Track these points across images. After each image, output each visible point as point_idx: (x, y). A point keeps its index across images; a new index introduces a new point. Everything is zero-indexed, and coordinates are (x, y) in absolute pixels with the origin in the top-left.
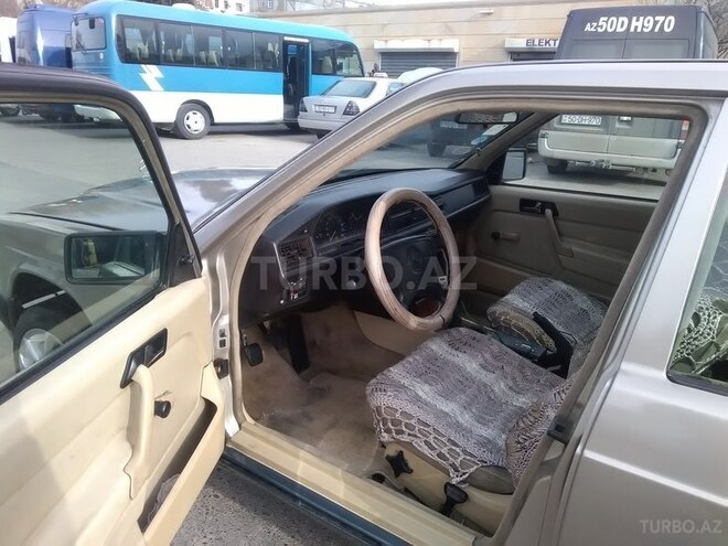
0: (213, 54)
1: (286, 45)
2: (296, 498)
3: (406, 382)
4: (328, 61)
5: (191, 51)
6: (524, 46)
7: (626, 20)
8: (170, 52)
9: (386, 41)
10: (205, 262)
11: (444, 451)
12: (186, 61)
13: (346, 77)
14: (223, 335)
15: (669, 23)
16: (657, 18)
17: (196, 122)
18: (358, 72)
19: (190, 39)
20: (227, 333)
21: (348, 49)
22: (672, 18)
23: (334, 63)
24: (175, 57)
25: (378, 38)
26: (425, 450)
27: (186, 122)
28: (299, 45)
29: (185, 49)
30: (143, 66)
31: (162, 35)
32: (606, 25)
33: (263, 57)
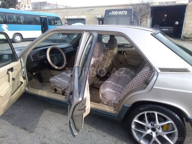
0: (21, 21)
1: (41, 18)
2: (38, 97)
3: (56, 78)
4: (53, 22)
5: (15, 20)
6: (101, 17)
7: (117, 12)
8: (9, 20)
9: (68, 16)
10: (19, 60)
11: (61, 85)
12: (14, 23)
13: (58, 26)
14: (23, 72)
15: (126, 13)
16: (124, 11)
17: (18, 38)
18: (61, 24)
19: (15, 17)
20: (24, 72)
21: (58, 19)
22: (126, 11)
23: (54, 22)
24: (11, 22)
25: (66, 16)
26: (58, 86)
27: (15, 39)
28: (45, 18)
29: (14, 20)
30: (2, 24)
31: (7, 16)
32: (114, 13)
33: (35, 21)
